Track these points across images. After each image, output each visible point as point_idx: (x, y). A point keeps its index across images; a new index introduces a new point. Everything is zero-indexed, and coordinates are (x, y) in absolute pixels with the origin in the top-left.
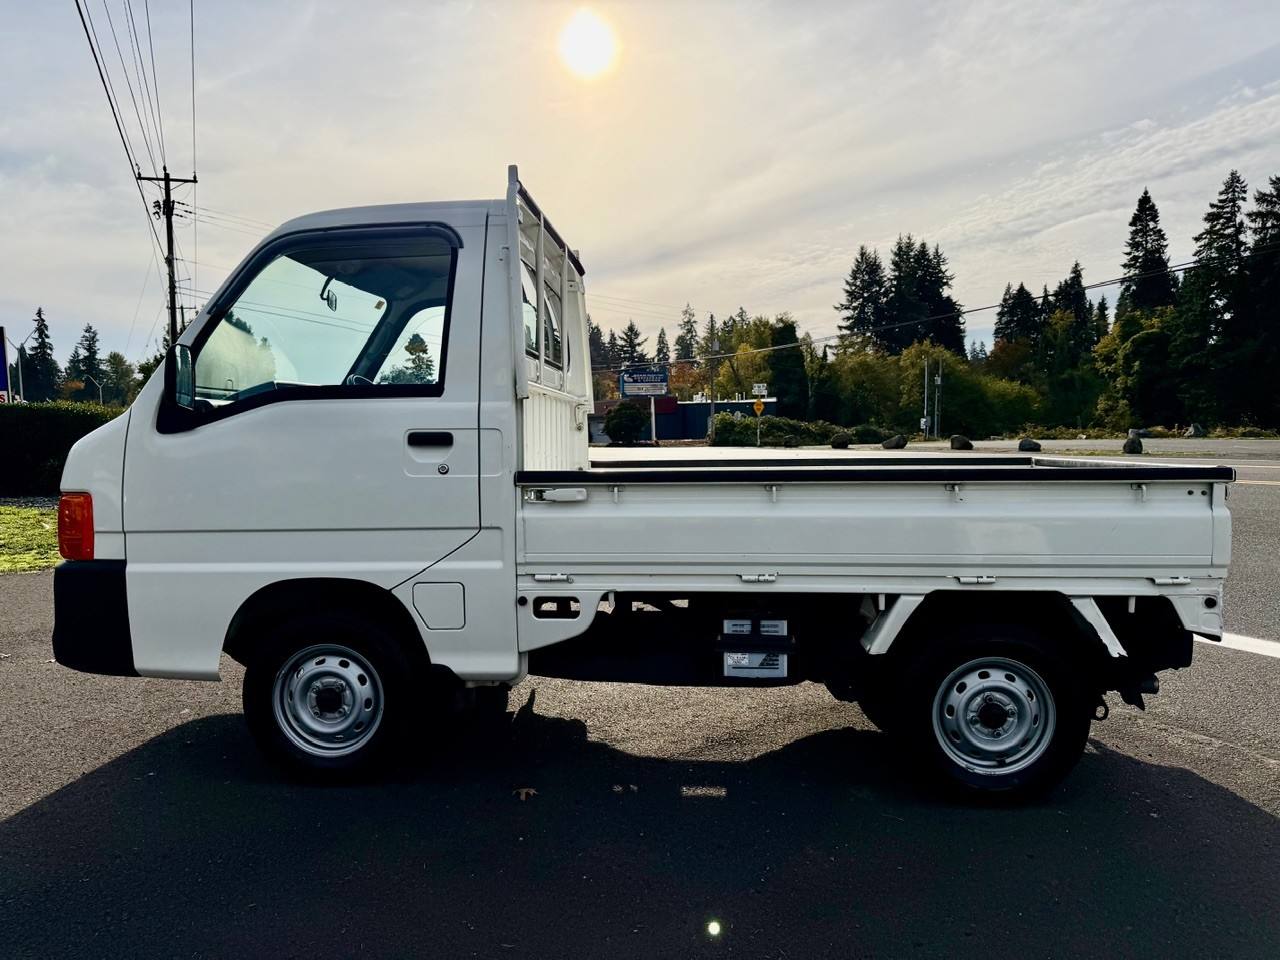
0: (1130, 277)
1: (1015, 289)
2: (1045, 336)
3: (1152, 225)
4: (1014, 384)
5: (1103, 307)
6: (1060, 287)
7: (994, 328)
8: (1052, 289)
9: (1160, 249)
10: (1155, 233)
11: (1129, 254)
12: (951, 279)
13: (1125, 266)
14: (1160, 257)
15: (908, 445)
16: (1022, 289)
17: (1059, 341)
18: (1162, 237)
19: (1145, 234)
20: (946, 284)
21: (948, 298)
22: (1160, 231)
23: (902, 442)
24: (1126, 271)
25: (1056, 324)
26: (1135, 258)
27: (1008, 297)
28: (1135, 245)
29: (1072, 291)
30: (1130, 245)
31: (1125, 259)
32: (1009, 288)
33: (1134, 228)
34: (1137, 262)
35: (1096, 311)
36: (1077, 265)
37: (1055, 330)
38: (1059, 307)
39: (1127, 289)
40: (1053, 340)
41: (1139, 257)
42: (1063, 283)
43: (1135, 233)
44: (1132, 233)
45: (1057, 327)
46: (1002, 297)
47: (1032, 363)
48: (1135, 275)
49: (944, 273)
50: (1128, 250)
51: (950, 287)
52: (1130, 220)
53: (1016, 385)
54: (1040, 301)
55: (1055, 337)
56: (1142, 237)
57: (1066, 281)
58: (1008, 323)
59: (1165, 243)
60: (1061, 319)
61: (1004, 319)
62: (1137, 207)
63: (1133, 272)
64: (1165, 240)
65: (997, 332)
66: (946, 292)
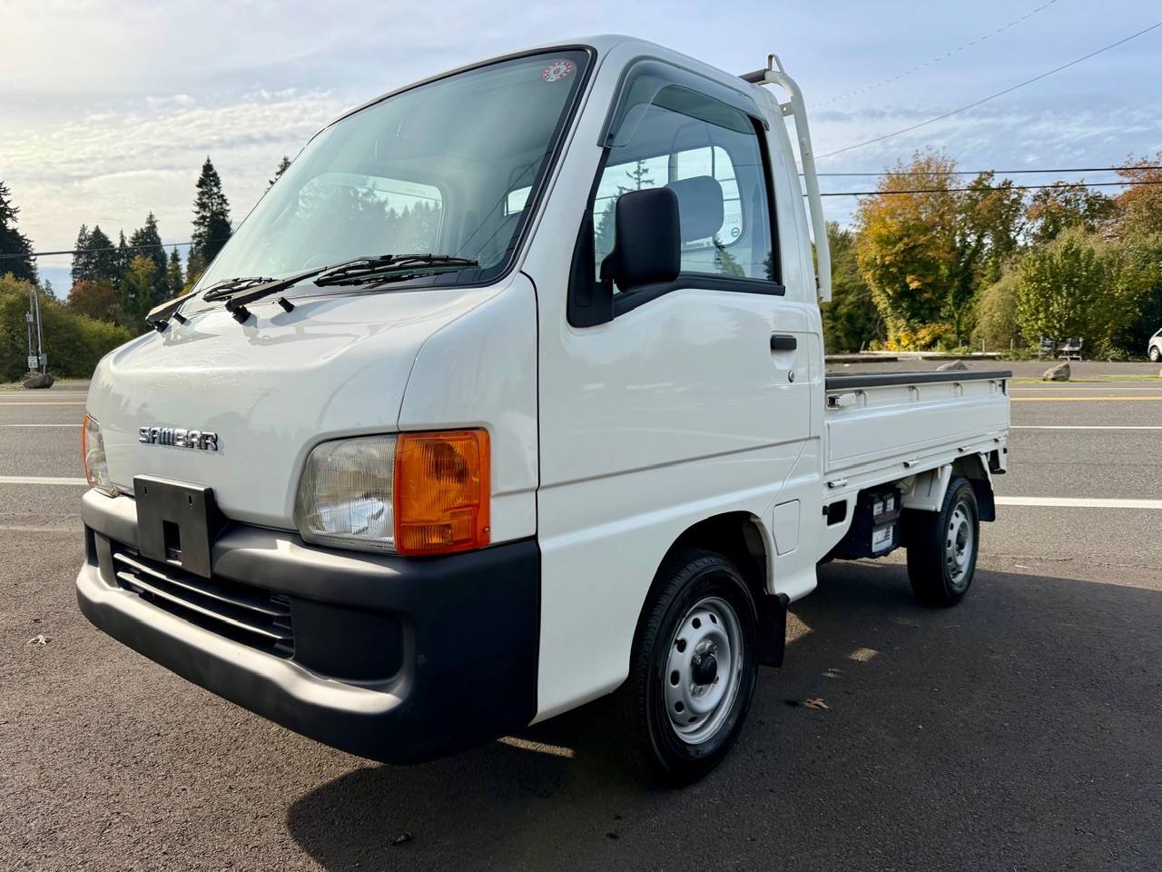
0: (200, 234)
1: (90, 230)
2: (127, 281)
3: (215, 190)
4: (108, 325)
5: (175, 258)
6: (137, 234)
7: (71, 268)
8: (129, 235)
9: (223, 213)
10: (218, 197)
11: (198, 213)
12: (15, 212)
13: (195, 223)
14: (224, 220)
15: (55, 384)
16: (97, 232)
17: (141, 285)
18: (225, 201)
19: (210, 196)
20: (10, 216)
21: (14, 231)
22: (222, 196)
23: (47, 382)
24: (196, 227)
25: (137, 269)
26: (204, 218)
27: (83, 238)
28: (203, 206)
29: (148, 240)
30: (198, 204)
31: (195, 217)
32: (83, 229)
33: (201, 190)
34: (205, 221)
35: (169, 261)
36: (151, 216)
37: (136, 275)
38: (138, 253)
39: (198, 244)
40: (135, 284)
41: (207, 217)
42: (139, 231)
43: (202, 194)
44: (199, 194)
45: (138, 272)
46: (77, 237)
47: (118, 305)
48: (205, 232)
49: (6, 204)
50: (197, 209)
51: (15, 220)
52: (197, 182)
53: (111, 325)
54: (117, 246)
55: (138, 282)
56: (208, 198)
57: (142, 230)
58: (86, 265)
59: (228, 208)
60: (141, 265)
61: (81, 260)
62: (202, 172)
63: (202, 229)
64: (227, 205)
65: (74, 272)
66: (10, 225)
